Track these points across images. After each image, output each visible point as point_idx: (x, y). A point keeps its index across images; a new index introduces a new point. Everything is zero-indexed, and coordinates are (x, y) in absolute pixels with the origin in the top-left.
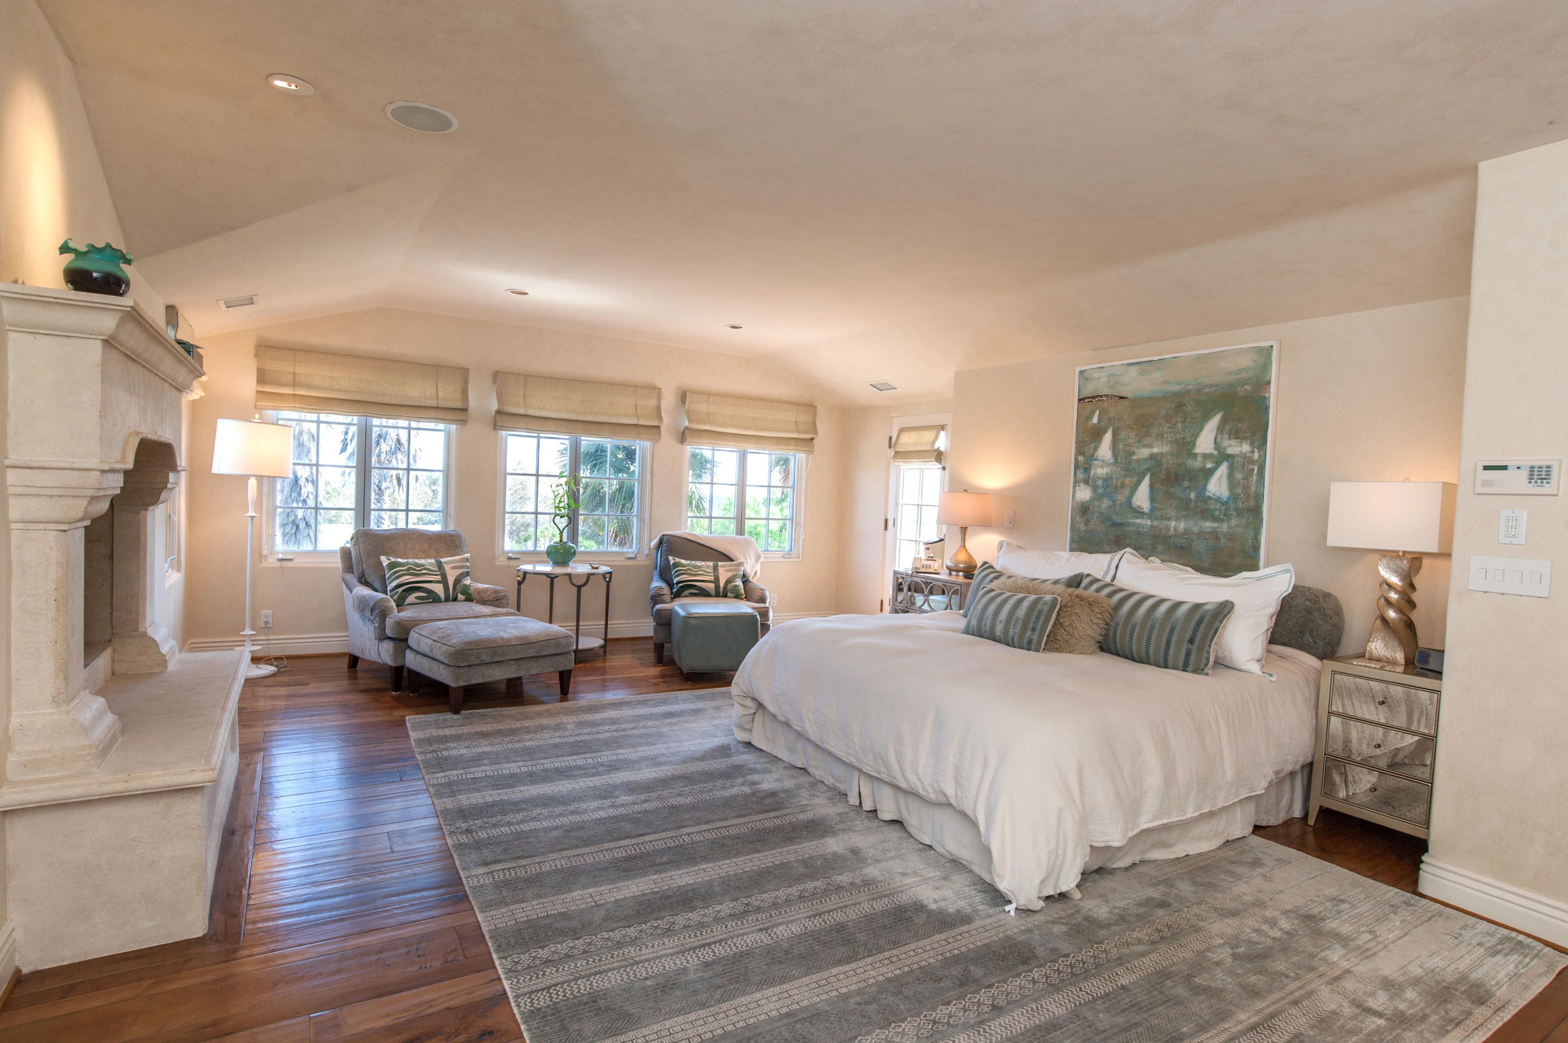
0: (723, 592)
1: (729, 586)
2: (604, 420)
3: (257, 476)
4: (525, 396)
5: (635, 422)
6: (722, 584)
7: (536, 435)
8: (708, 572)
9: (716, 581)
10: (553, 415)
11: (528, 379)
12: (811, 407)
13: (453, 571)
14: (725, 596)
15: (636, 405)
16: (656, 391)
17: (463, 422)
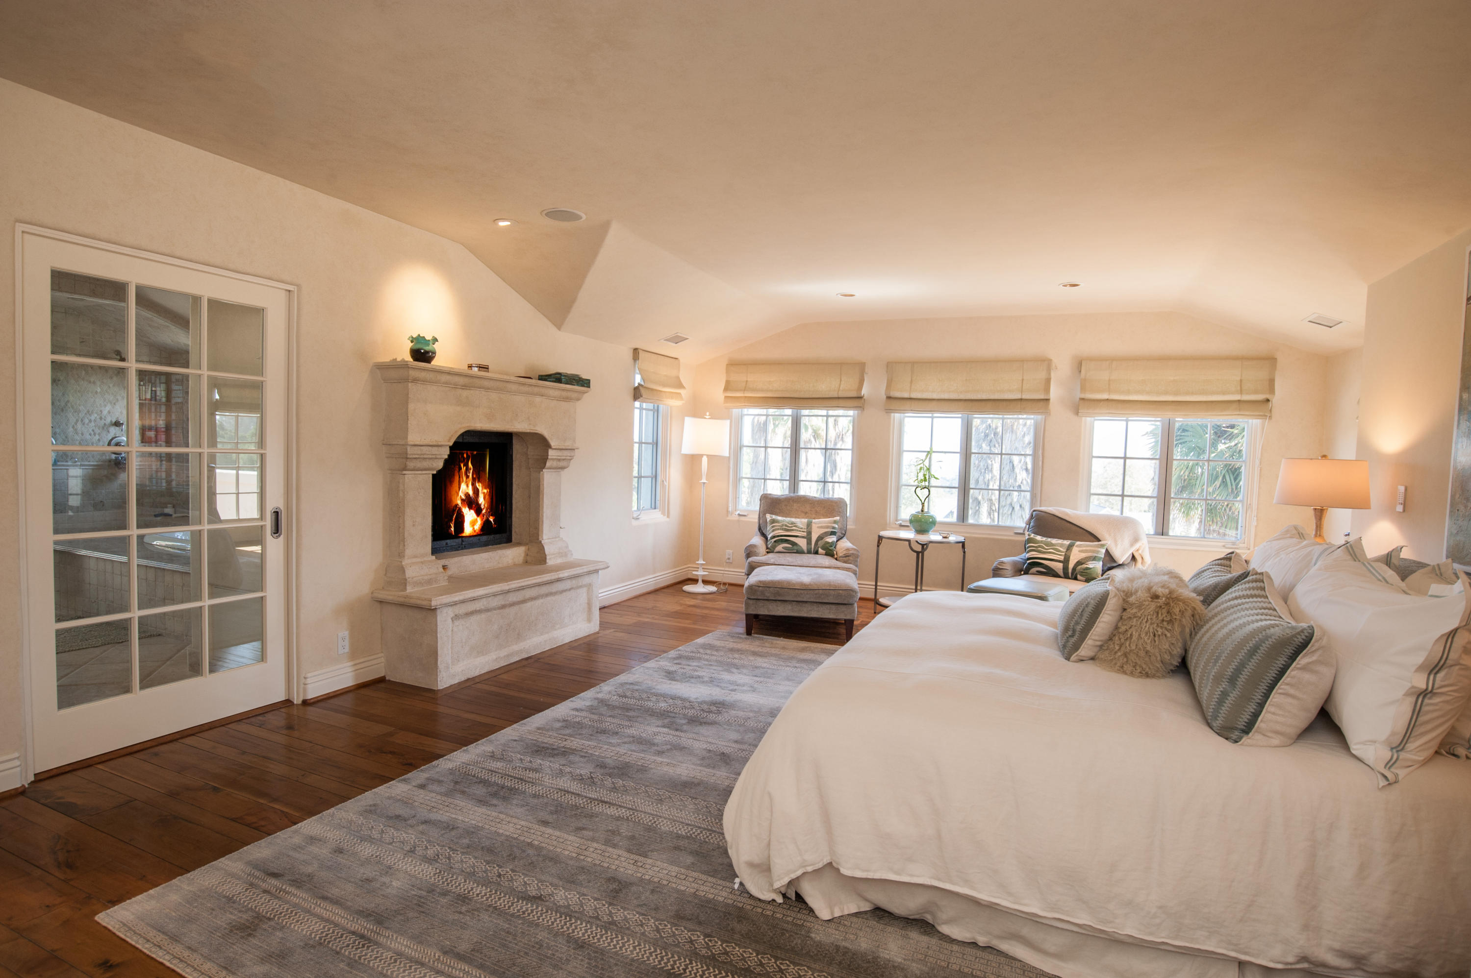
0: (1072, 574)
1: (1079, 567)
2: (984, 397)
3: (708, 456)
4: (911, 382)
5: (1018, 396)
6: (1071, 565)
7: (930, 415)
8: (1059, 551)
9: (1066, 561)
10: (935, 396)
11: (916, 366)
12: (1269, 361)
13: (818, 530)
14: (1076, 579)
15: (1023, 380)
16: (1045, 363)
17: (861, 408)
